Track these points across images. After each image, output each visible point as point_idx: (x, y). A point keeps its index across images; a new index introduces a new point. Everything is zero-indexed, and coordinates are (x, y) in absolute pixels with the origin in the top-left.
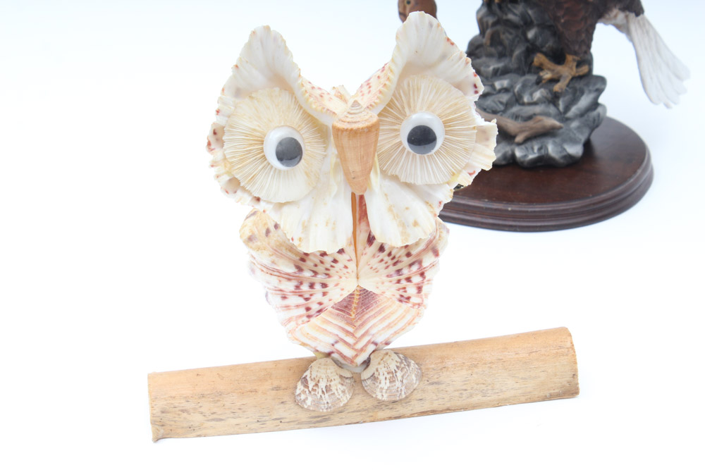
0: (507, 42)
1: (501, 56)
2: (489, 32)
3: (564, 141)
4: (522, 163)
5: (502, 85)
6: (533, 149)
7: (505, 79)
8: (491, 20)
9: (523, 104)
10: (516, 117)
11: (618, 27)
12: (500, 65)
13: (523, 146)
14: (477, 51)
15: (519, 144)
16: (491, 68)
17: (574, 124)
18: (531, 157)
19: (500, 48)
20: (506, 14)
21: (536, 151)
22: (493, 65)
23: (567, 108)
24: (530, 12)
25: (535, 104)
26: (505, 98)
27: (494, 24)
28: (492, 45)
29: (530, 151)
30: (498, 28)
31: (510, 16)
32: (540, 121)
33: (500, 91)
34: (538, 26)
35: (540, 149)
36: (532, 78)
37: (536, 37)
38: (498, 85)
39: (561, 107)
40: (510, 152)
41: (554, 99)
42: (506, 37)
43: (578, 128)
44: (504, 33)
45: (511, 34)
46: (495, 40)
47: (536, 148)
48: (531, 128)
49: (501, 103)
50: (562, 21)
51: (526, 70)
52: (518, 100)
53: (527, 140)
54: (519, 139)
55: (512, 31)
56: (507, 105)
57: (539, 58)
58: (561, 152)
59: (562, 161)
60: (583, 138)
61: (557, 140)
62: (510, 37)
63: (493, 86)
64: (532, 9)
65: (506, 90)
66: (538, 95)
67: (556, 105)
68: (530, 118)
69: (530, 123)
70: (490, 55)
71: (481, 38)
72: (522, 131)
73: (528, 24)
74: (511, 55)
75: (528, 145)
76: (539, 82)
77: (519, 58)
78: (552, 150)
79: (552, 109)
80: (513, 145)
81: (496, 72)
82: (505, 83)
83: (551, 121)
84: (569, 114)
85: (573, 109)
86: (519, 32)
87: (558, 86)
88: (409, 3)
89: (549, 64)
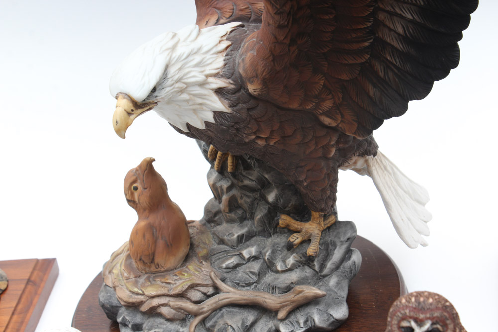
0: (246, 206)
1: (242, 219)
2: (225, 198)
3: (328, 305)
5: (250, 253)
6: (298, 323)
7: (253, 246)
8: (225, 184)
9: (277, 272)
10: (273, 289)
11: (359, 171)
12: (243, 231)
13: (287, 321)
14: (216, 218)
15: (282, 320)
16: (236, 236)
17: (333, 281)
18: (299, 331)
19: (240, 212)
20: (242, 181)
21: (302, 325)
22: (237, 231)
23: (322, 266)
24: (267, 176)
25: (290, 270)
26: (256, 266)
27: (229, 189)
28: (230, 211)
29: (297, 325)
30: (234, 192)
31: (247, 182)
32: (300, 292)
33: (249, 260)
34: (277, 187)
35: (306, 322)
36: (279, 240)
37: (277, 198)
38: (246, 254)
39: (317, 268)
40: (274, 328)
41: (308, 261)
42: (244, 201)
43: (338, 283)
44: (241, 198)
45: (249, 197)
46: (233, 205)
47: (302, 321)
48: (293, 302)
49: (253, 273)
50: (305, 184)
51: (272, 231)
52: (270, 266)
53: (290, 313)
54: (281, 315)
55: (249, 194)
56: (260, 275)
57: (284, 220)
58: (328, 320)
59: (330, 327)
60: (344, 294)
61: (321, 307)
62: (249, 200)
63: (240, 255)
64: (267, 173)
65: (255, 258)
66: (291, 261)
68: (288, 289)
69: (290, 296)
70: (230, 221)
71: (216, 203)
72: (283, 307)
73: (265, 185)
74: (252, 217)
75: (292, 318)
77: (261, 221)
78: (318, 319)
79: (308, 272)
80: (276, 322)
81: (240, 239)
82: (253, 251)
83: (312, 291)
84: (326, 271)
85: (329, 265)
86: (257, 195)
87: (311, 250)
88: (136, 188)
89: (295, 224)
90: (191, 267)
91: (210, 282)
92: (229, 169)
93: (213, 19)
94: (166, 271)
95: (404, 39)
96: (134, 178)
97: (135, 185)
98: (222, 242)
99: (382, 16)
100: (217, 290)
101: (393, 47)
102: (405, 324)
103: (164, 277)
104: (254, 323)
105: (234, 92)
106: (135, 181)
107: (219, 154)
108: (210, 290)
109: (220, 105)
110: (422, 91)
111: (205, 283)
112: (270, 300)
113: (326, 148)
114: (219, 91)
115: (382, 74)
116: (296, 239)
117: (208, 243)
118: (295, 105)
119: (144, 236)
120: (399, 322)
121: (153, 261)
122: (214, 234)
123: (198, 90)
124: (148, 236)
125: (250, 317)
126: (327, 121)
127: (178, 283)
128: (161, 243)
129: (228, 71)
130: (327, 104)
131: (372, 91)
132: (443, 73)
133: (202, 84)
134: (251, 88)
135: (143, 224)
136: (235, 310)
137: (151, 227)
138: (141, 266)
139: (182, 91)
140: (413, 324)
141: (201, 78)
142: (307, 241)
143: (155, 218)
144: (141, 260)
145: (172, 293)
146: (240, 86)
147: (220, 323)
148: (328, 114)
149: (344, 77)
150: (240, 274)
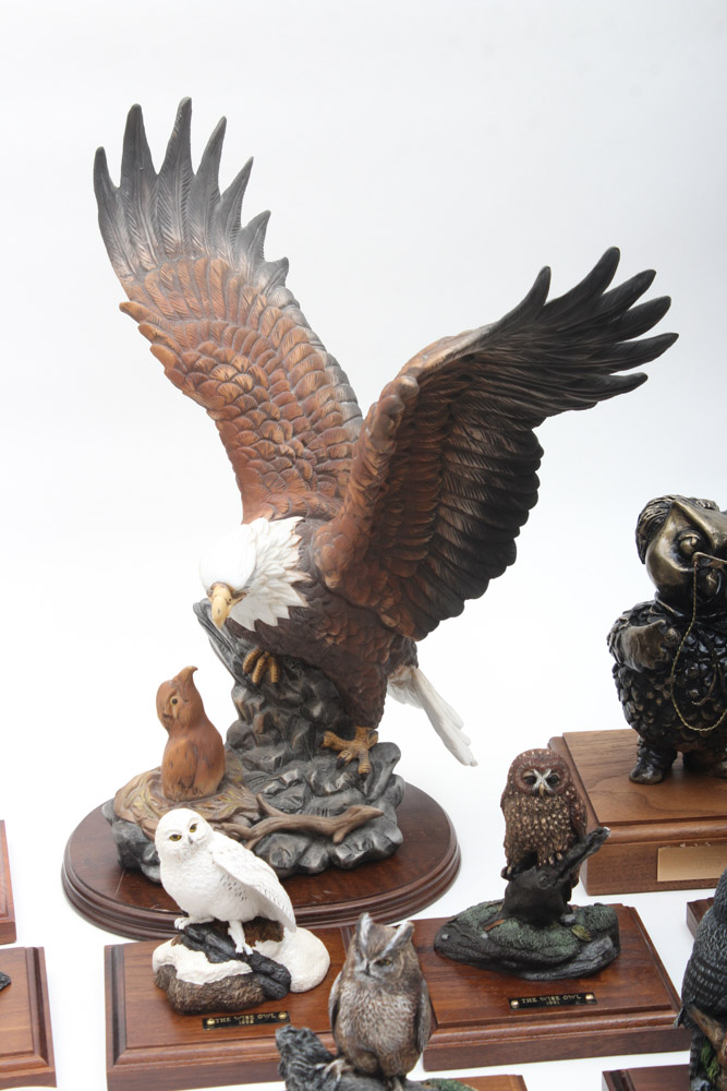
0: (282, 725)
1: (277, 741)
2: (258, 717)
3: (384, 829)
4: (346, 865)
5: (292, 776)
6: (356, 846)
7: (294, 769)
8: (257, 702)
9: (326, 794)
10: (324, 812)
12: (281, 753)
13: (343, 845)
14: (246, 742)
15: (338, 844)
16: (273, 759)
18: (357, 855)
19: (274, 733)
20: (284, 694)
21: (360, 848)
22: (273, 755)
23: (370, 789)
24: (313, 687)
25: (340, 791)
26: (300, 791)
27: (262, 706)
28: (264, 732)
29: (354, 849)
30: (268, 709)
31: (290, 695)
32: (358, 811)
33: (290, 784)
34: (323, 699)
35: (364, 844)
36: (324, 761)
37: (323, 712)
38: (287, 777)
39: (365, 790)
40: (327, 855)
41: (358, 782)
42: (281, 719)
44: (278, 715)
45: (287, 714)
46: (268, 724)
47: (360, 844)
48: (350, 822)
49: (297, 798)
50: (360, 691)
51: (311, 753)
52: (316, 790)
53: (347, 835)
54: (337, 838)
55: (287, 711)
56: (305, 800)
57: (329, 737)
58: (386, 842)
59: (387, 852)
61: (378, 829)
62: (286, 718)
63: (281, 781)
64: (314, 683)
65: (298, 782)
66: (341, 781)
67: (360, 788)
68: (341, 811)
69: (346, 817)
70: (265, 743)
71: (244, 725)
72: (339, 829)
73: (308, 697)
74: (289, 738)
75: (348, 842)
76: (341, 766)
77: (302, 740)
78: (377, 842)
79: (357, 795)
80: (330, 848)
81: (278, 761)
82: (295, 774)
83: (368, 810)
84: (373, 795)
85: (376, 788)
86: (296, 711)
87: (364, 766)
88: (175, 702)
89: (340, 742)
90: (232, 792)
91: (256, 807)
92: (273, 679)
93: (270, 514)
94: (204, 797)
95: (462, 535)
96: (173, 690)
97: (173, 698)
98: (257, 767)
99: (443, 512)
100: (264, 814)
101: (450, 543)
102: (528, 774)
103: (205, 802)
104: (306, 850)
105: (312, 585)
106: (173, 694)
107: (260, 663)
108: (256, 816)
109: (297, 599)
110: (478, 590)
111: (252, 807)
112: (325, 823)
113: (382, 652)
114: (297, 585)
115: (438, 572)
116: (346, 755)
117: (238, 768)
118: (362, 602)
119: (186, 755)
120: (522, 773)
121: (191, 786)
122: (245, 760)
123: (277, 584)
124: (190, 755)
125: (302, 844)
126: (388, 620)
127: (222, 808)
128: (202, 764)
129: (305, 565)
130: (389, 602)
131: (429, 590)
132: (499, 571)
133: (281, 577)
134: (329, 581)
135: (182, 741)
136: (286, 836)
137: (191, 745)
138: (177, 790)
139: (263, 584)
140: (536, 772)
141: (281, 571)
142: (356, 760)
143: (194, 736)
144: (180, 783)
145: (218, 817)
146: (318, 579)
147: (275, 848)
148: (388, 613)
149: (404, 574)
150: (282, 800)
